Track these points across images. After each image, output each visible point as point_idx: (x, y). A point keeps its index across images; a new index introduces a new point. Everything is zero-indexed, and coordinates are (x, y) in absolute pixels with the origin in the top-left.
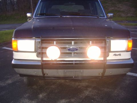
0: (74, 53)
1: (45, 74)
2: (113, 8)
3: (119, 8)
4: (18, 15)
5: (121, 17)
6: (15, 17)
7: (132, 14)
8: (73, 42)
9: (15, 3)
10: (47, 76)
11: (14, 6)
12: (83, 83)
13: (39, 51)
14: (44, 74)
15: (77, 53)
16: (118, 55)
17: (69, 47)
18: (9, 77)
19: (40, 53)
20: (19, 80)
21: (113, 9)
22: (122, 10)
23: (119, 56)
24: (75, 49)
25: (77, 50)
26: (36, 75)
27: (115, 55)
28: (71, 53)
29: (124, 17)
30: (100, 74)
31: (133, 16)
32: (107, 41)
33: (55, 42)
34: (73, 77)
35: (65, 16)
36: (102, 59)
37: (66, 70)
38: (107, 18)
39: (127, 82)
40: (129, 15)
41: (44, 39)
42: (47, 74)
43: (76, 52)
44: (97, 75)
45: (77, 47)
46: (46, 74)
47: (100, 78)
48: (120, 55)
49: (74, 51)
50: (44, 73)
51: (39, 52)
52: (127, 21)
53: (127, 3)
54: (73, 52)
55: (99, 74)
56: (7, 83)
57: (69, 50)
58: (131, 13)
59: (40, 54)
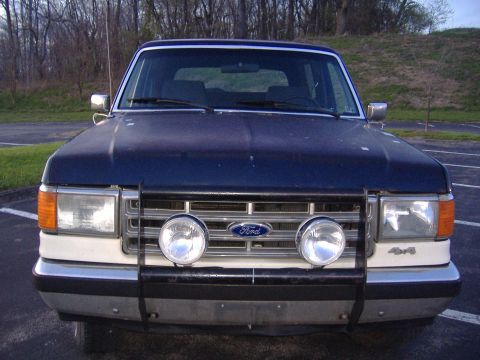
0: (254, 243)
1: (149, 315)
2: (384, 79)
3: (403, 77)
4: (57, 95)
5: (412, 108)
6: (45, 99)
7: (448, 101)
8: (250, 205)
9: (48, 50)
10: (157, 320)
11: (45, 61)
12: (281, 347)
13: (133, 233)
14: (146, 314)
15: (263, 243)
16: (405, 252)
17: (236, 223)
18: (18, 317)
19: (133, 241)
20: (54, 331)
21: (383, 83)
22: (413, 85)
23: (408, 254)
24: (257, 227)
25: (263, 231)
26: (118, 316)
27: (396, 251)
28: (242, 243)
29: (423, 109)
30: (344, 317)
31: (452, 108)
32: (369, 205)
33: (187, 204)
34: (246, 326)
35: (221, 111)
36: (351, 264)
37: (223, 304)
38: (366, 120)
39: (438, 342)
40: (438, 103)
41: (149, 192)
42: (157, 316)
43: (259, 238)
44: (333, 319)
45: (264, 223)
46: (154, 315)
47: (344, 330)
48: (412, 251)
49: (253, 235)
50: (148, 310)
51: (131, 236)
52: (431, 123)
53: (429, 62)
54: (249, 240)
55: (340, 317)
56: (10, 340)
57: (237, 231)
58: (445, 95)
59: (133, 243)
